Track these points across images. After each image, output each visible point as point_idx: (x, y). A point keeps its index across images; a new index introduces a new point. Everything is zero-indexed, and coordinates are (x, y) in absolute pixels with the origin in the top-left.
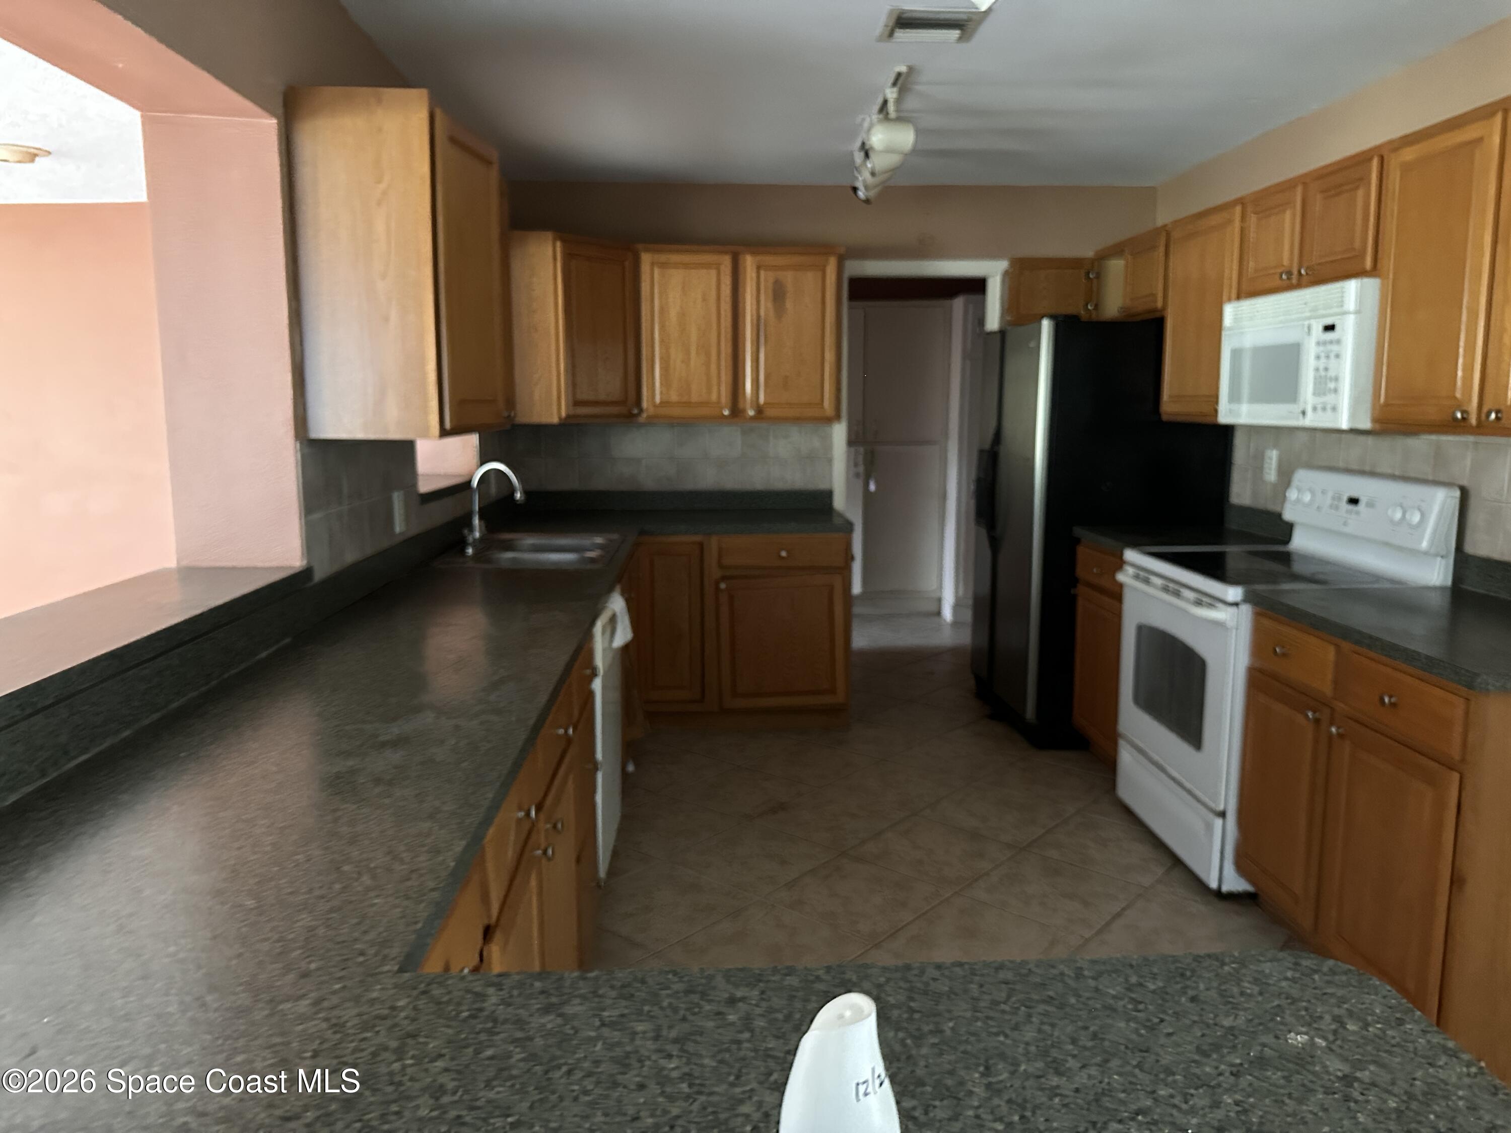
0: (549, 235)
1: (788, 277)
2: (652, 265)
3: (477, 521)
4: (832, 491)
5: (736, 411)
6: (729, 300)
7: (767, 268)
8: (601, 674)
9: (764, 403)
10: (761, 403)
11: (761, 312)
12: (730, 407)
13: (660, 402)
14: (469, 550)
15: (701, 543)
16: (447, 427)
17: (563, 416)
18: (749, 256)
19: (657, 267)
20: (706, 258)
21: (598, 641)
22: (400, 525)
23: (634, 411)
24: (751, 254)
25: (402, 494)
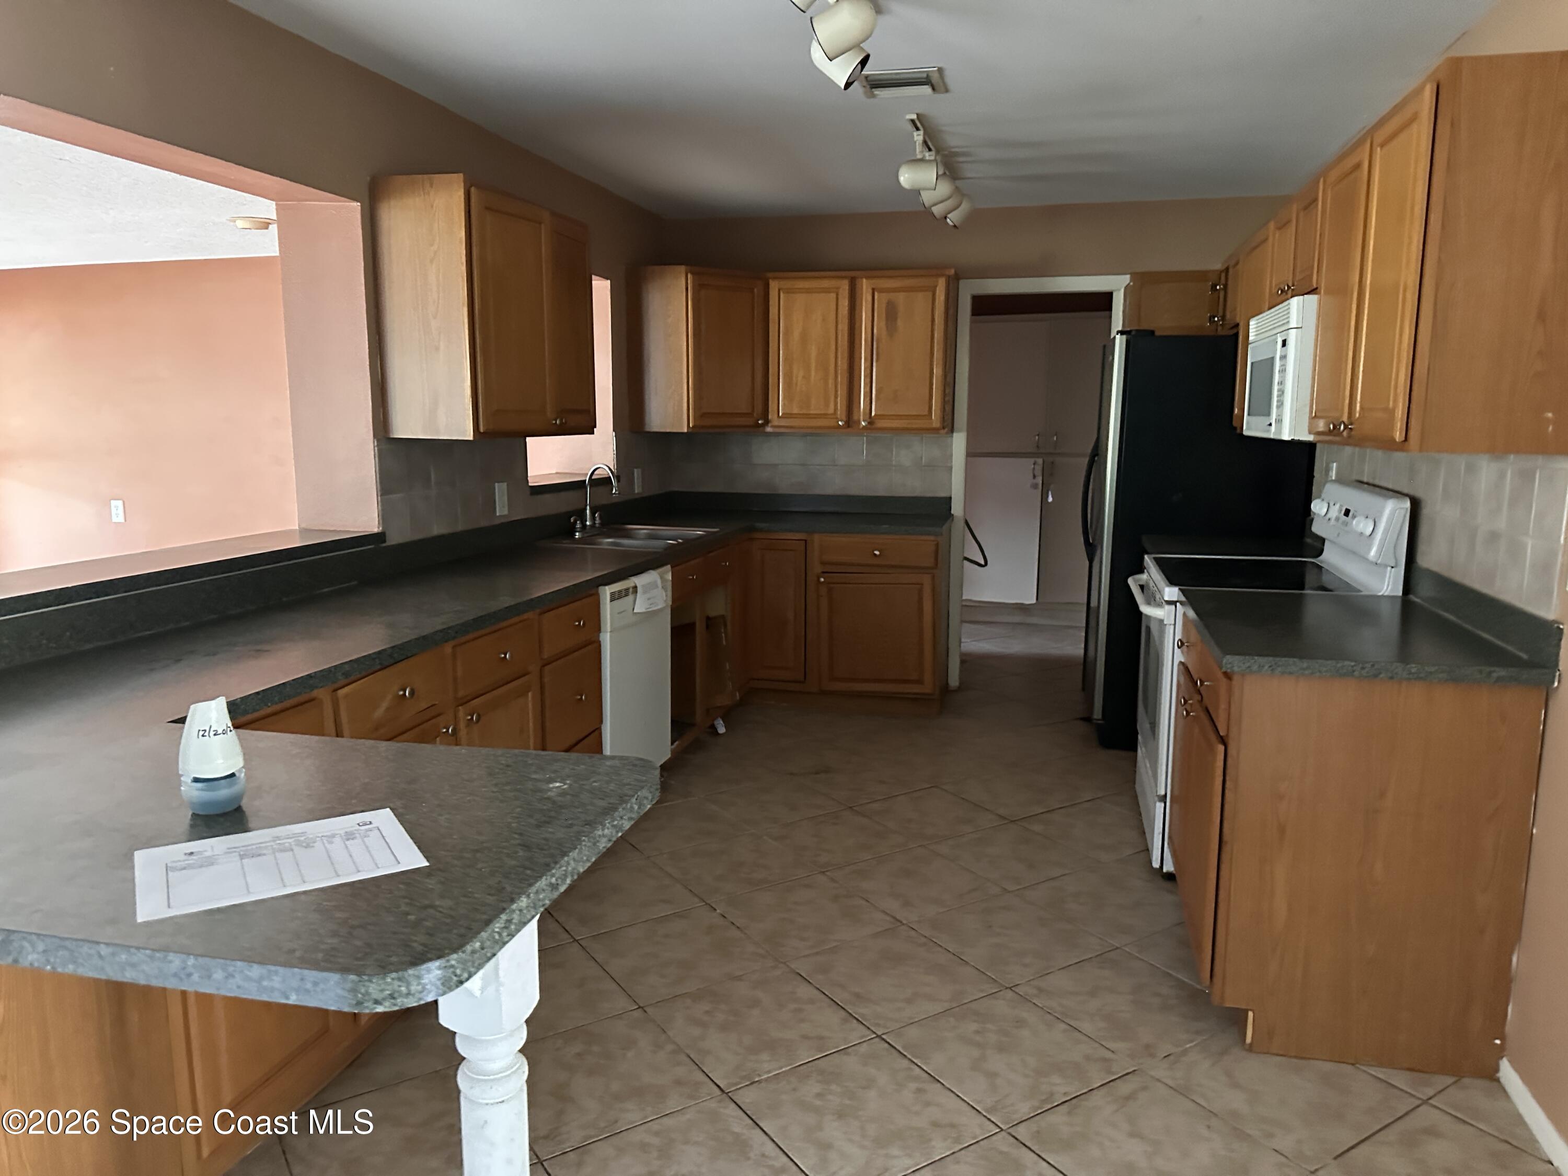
0: (682, 269)
1: (900, 298)
2: (779, 290)
3: (588, 511)
4: (950, 498)
5: (850, 422)
6: (846, 321)
7: (881, 291)
8: (609, 629)
9: (875, 415)
10: (873, 414)
11: (875, 331)
12: (844, 419)
13: (783, 414)
14: (577, 534)
15: (806, 541)
16: (482, 430)
17: (691, 426)
18: (864, 280)
19: (783, 293)
20: (826, 283)
21: (606, 604)
22: (502, 510)
23: (760, 422)
24: (867, 278)
25: (505, 485)
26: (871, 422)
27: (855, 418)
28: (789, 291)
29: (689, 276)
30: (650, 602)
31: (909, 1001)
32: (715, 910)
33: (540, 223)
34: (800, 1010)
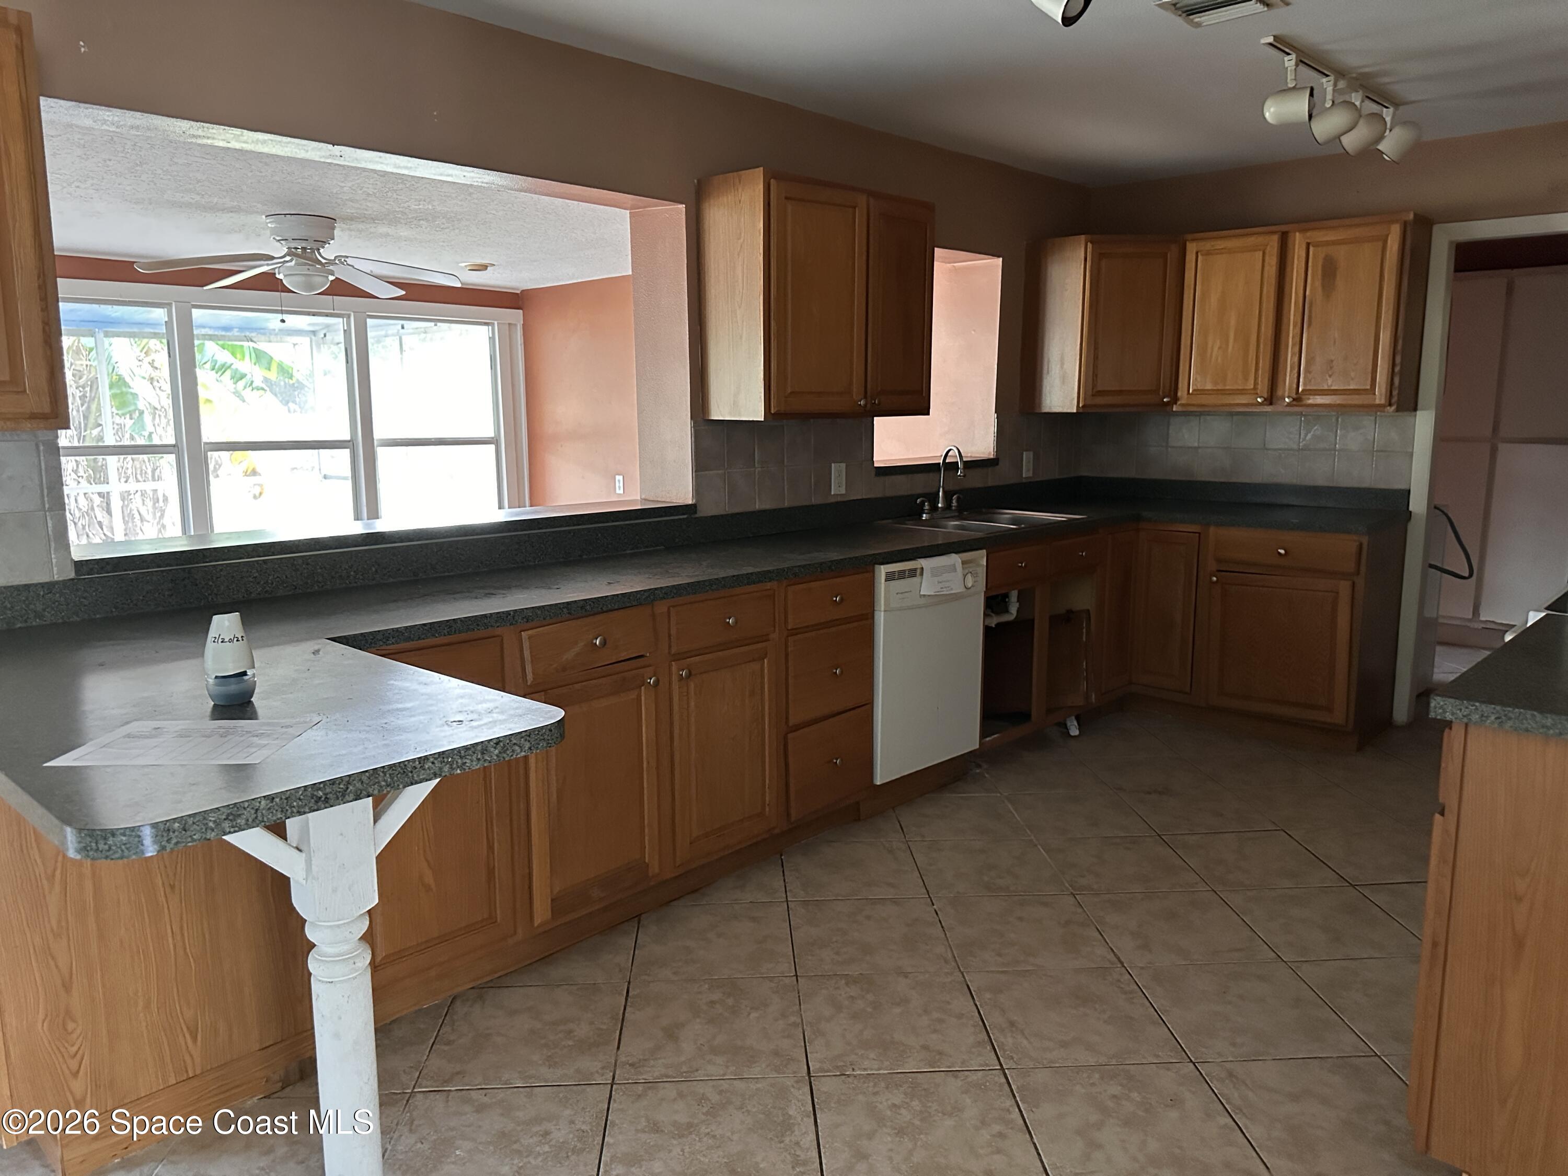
0: (1083, 239)
1: (1341, 252)
2: (1197, 253)
3: (941, 494)
4: (1409, 491)
5: (1271, 400)
6: (1273, 281)
7: (1317, 245)
8: (883, 609)
9: (1303, 390)
10: (1300, 389)
11: (1308, 293)
12: (1266, 396)
13: (1193, 391)
14: (924, 515)
15: (1199, 533)
16: (773, 412)
17: (1081, 405)
18: (1297, 234)
19: (1202, 255)
20: (1251, 241)
21: (881, 583)
22: (838, 488)
23: (1165, 400)
24: (1300, 231)
25: (843, 465)
26: (1297, 399)
27: (1280, 393)
28: (1208, 253)
29: (1089, 245)
30: (941, 585)
31: (1064, 1045)
32: (933, 904)
33: (855, 208)
34: (941, 1021)
